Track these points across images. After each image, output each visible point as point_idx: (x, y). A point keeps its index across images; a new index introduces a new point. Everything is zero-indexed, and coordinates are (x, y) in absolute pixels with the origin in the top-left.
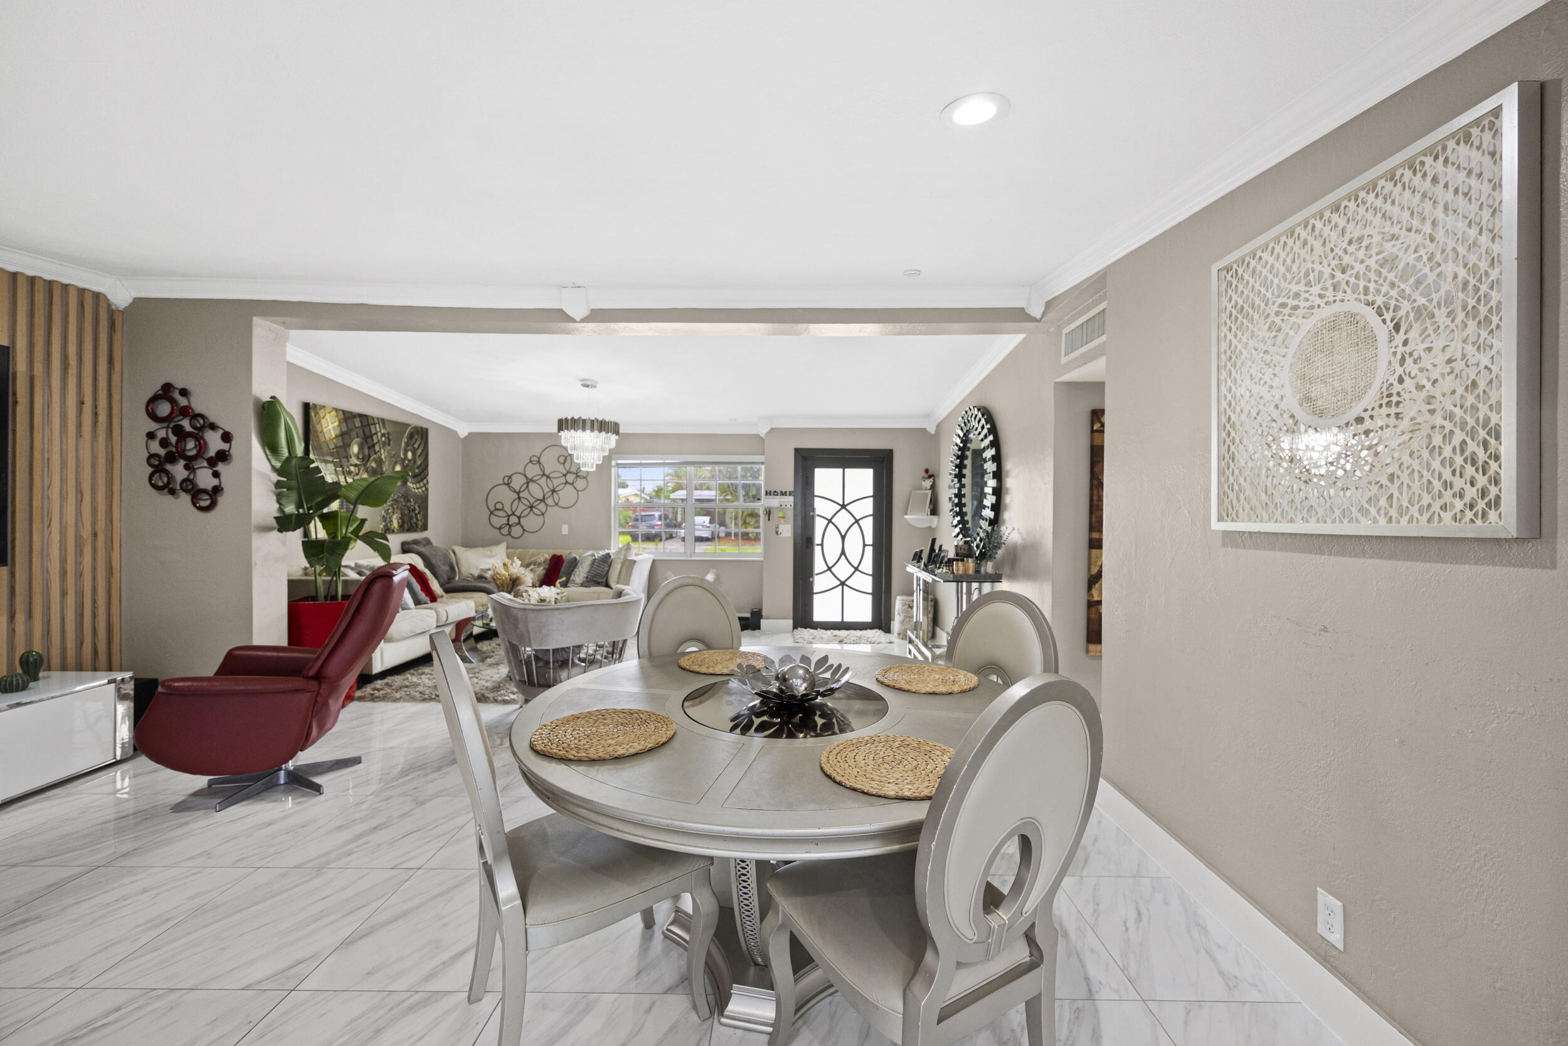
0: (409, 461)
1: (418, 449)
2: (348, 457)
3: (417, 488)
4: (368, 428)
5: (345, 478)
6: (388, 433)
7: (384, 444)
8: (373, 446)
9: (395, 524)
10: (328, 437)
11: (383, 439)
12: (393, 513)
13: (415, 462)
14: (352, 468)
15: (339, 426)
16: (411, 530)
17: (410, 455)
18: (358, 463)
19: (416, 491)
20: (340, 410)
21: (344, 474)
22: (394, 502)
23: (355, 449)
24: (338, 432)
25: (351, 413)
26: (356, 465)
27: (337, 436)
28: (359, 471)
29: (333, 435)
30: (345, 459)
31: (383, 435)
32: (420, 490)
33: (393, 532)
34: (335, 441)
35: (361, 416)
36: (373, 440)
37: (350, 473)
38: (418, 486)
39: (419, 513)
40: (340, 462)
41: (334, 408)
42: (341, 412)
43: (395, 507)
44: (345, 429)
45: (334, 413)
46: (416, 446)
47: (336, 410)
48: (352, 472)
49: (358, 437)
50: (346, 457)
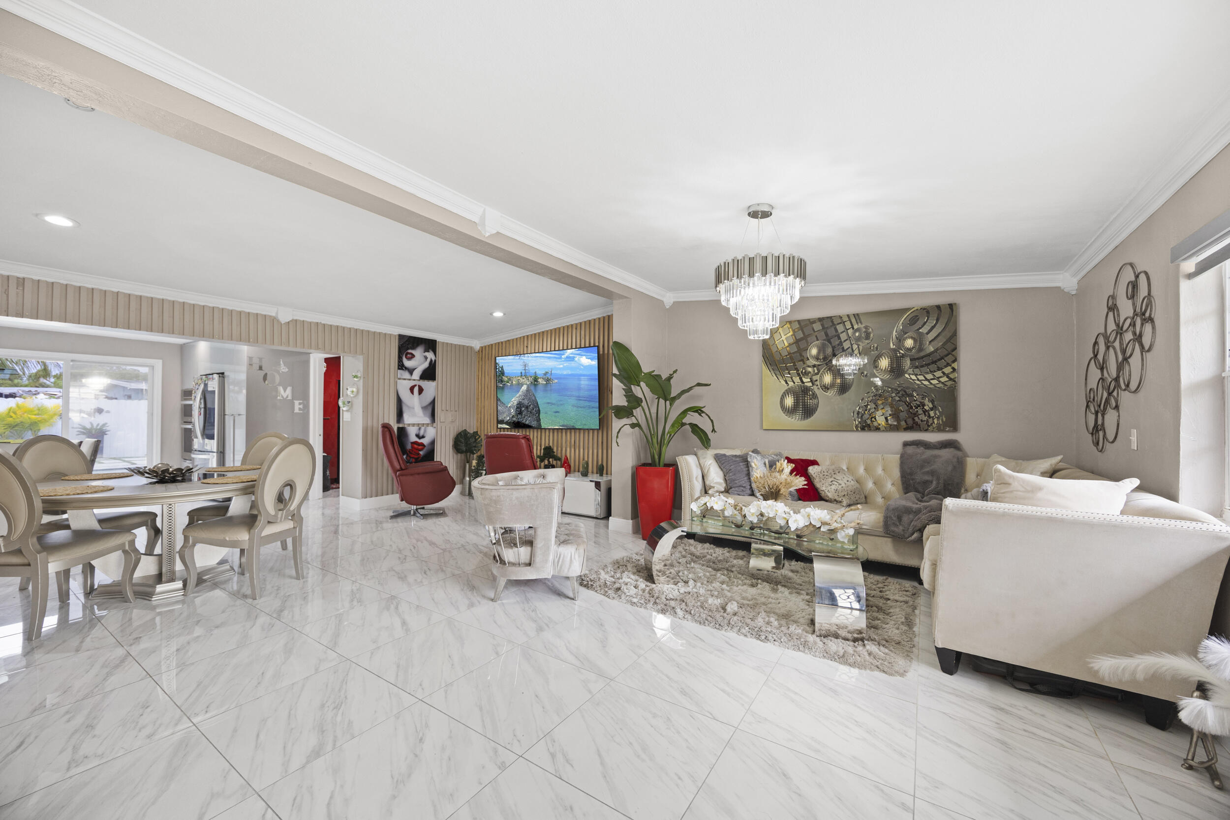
0: (909, 350)
1: (927, 333)
2: (803, 360)
3: (926, 379)
4: (833, 329)
5: (801, 379)
6: (866, 327)
7: (858, 339)
8: (841, 343)
9: (881, 420)
10: (780, 347)
11: (857, 334)
12: (876, 409)
13: (921, 349)
14: (810, 369)
15: (794, 335)
16: (913, 427)
17: (909, 343)
18: (818, 363)
19: (926, 383)
20: (795, 321)
21: (799, 375)
22: (877, 397)
23: (814, 351)
24: (792, 341)
25: (809, 320)
26: (814, 366)
27: (790, 345)
28: (819, 371)
29: (786, 344)
30: (801, 362)
31: (858, 330)
32: (935, 382)
33: (877, 429)
34: (788, 349)
35: (821, 320)
36: (839, 338)
37: (806, 374)
38: (929, 376)
39: (932, 409)
40: (795, 365)
41: (787, 322)
42: (797, 322)
43: (880, 402)
44: (800, 335)
45: (788, 324)
46: (924, 330)
47: (790, 322)
48: (810, 372)
49: (818, 340)
50: (802, 360)
